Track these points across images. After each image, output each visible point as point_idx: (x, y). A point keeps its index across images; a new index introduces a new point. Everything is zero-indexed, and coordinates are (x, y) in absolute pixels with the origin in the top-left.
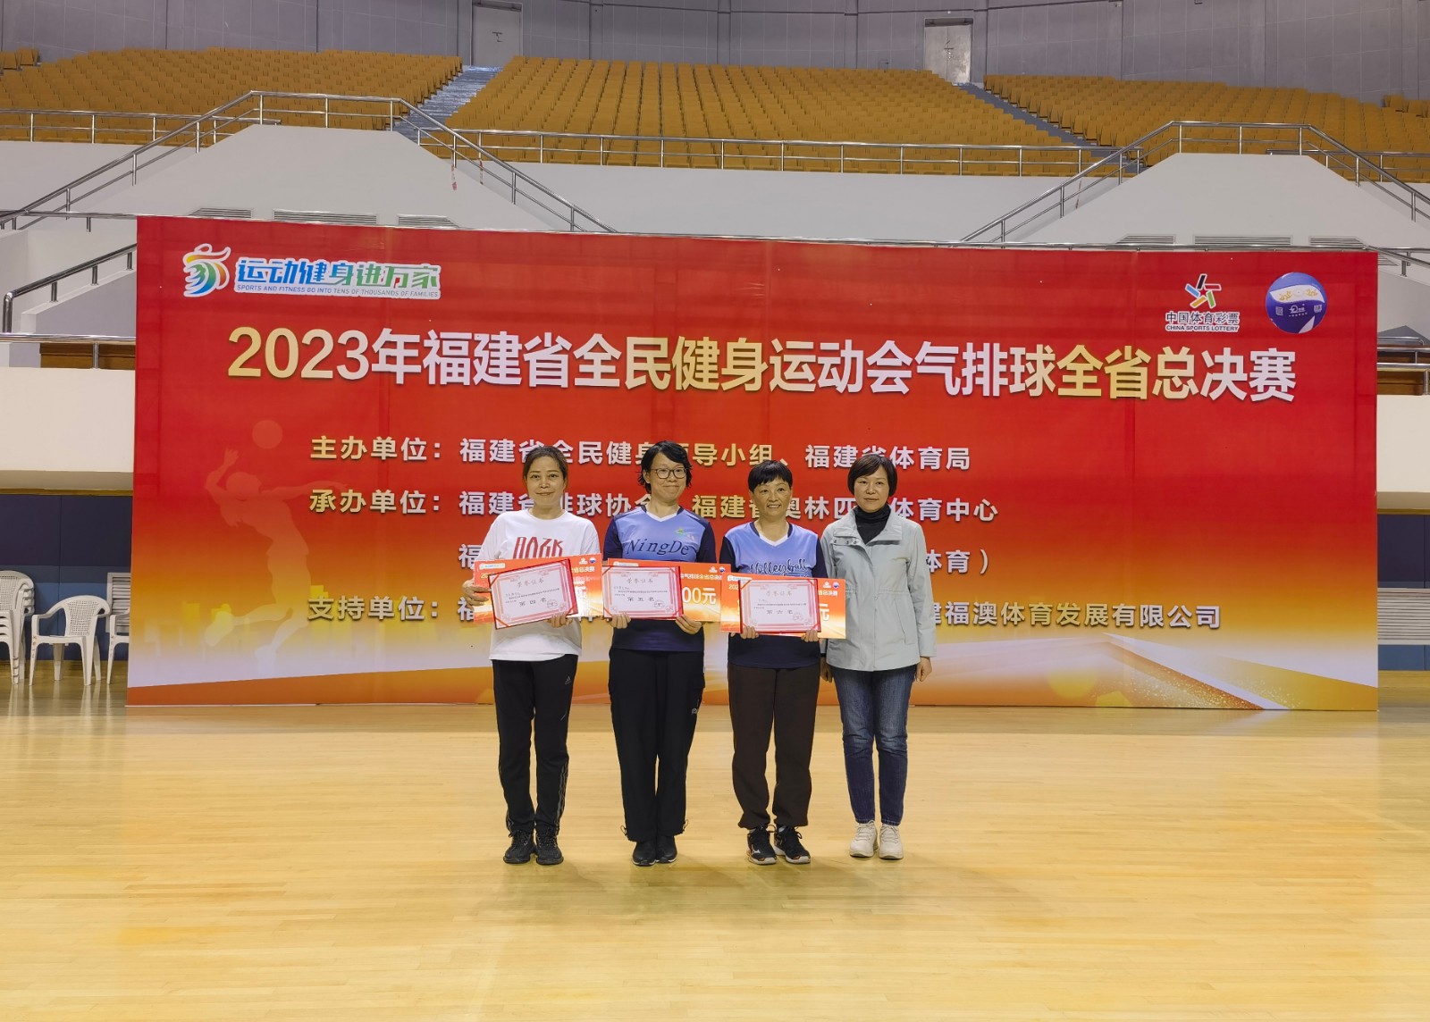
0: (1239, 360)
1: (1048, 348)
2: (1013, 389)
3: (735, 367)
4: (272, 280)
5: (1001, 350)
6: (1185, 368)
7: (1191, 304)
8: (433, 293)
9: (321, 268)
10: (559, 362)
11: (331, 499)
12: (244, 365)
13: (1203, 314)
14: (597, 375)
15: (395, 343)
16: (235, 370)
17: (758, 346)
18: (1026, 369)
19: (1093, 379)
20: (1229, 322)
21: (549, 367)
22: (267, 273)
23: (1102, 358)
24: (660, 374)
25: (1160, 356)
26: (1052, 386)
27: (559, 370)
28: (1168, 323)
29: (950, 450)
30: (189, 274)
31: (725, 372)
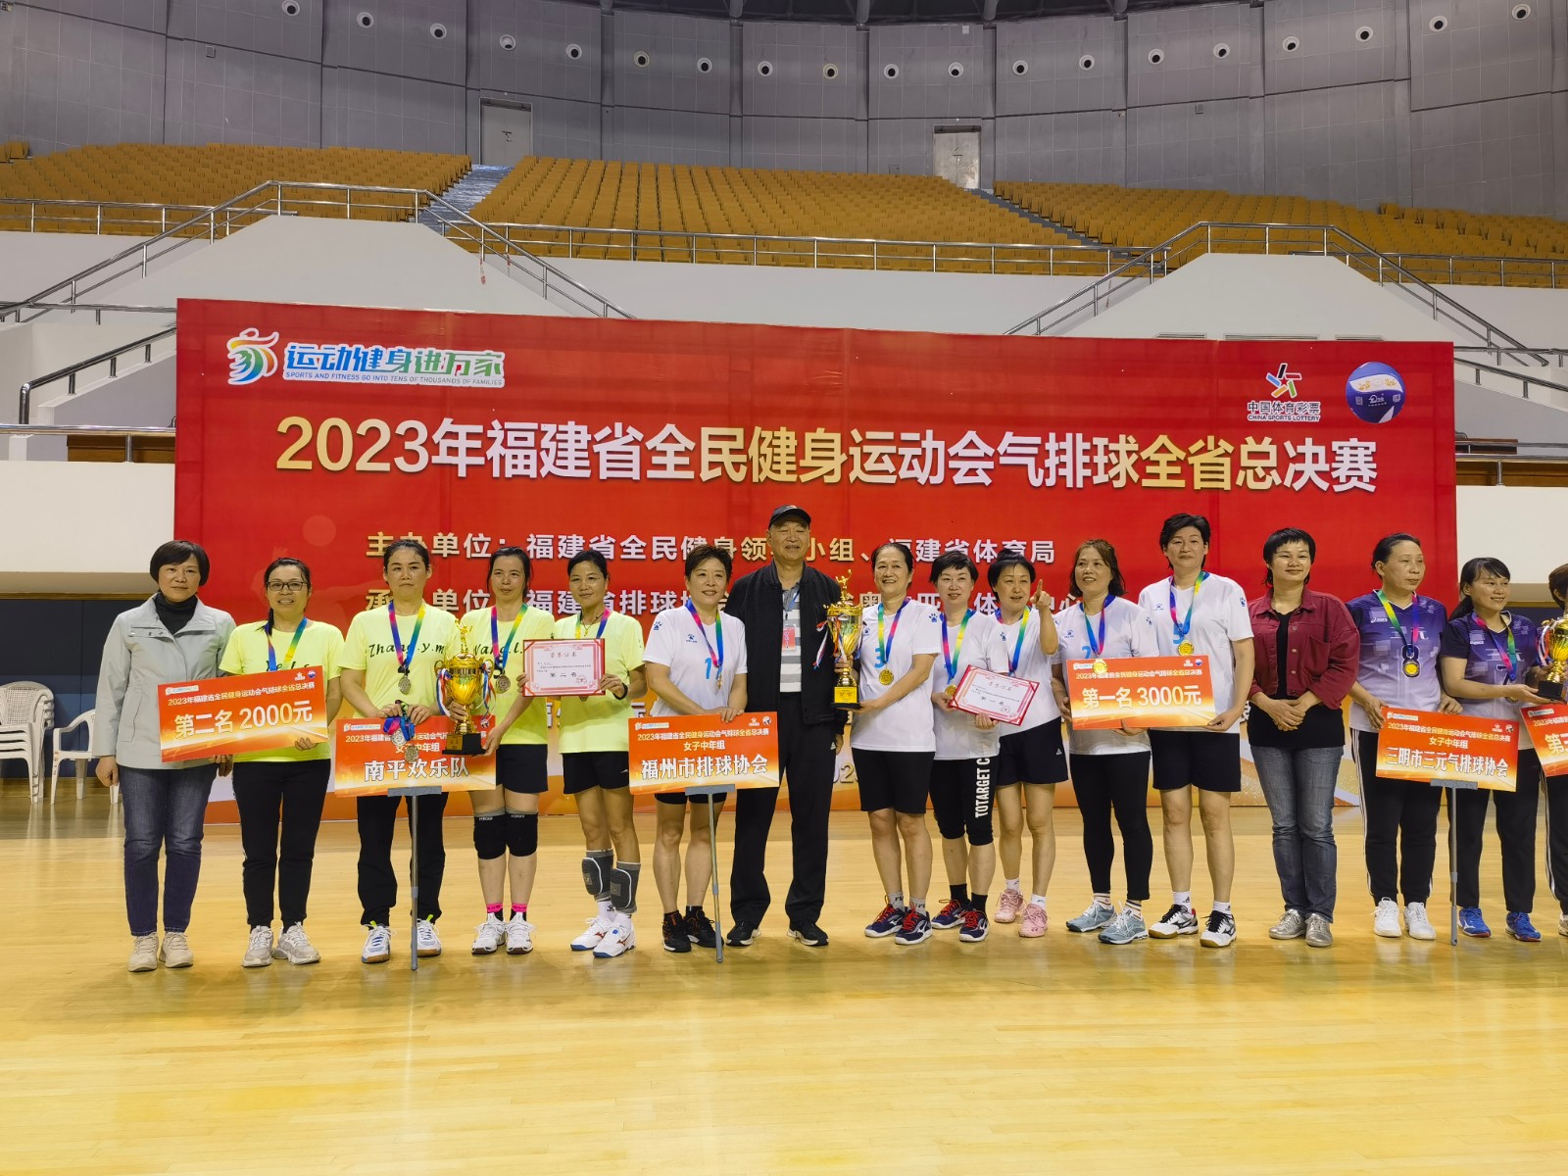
0: (1321, 450)
1: (1131, 439)
2: (1097, 480)
3: (813, 458)
4: (324, 367)
5: (1084, 440)
6: (1268, 458)
7: (1273, 394)
8: (497, 381)
9: (377, 355)
10: (631, 453)
12: (294, 458)
13: (1284, 404)
14: (670, 467)
15: (457, 434)
16: (284, 462)
17: (837, 437)
18: (1109, 459)
19: (1177, 470)
20: (1310, 412)
21: (619, 458)
22: (318, 359)
23: (1184, 447)
24: (736, 466)
25: (1243, 447)
26: (1135, 477)
27: (631, 461)
28: (1250, 412)
29: (1034, 543)
30: (233, 360)
31: (803, 463)
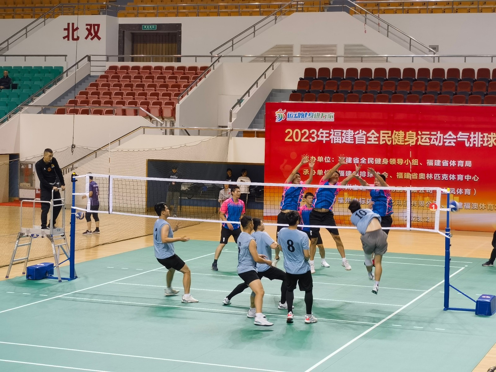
1: (494, 134)
2: (484, 145)
3: (409, 138)
4: (295, 117)
5: (481, 134)
8: (332, 120)
9: (306, 114)
10: (363, 137)
12: (289, 138)
14: (373, 141)
15: (323, 132)
16: (287, 140)
17: (415, 133)
18: (488, 139)
21: (361, 139)
24: (389, 140)
26: (495, 144)
29: (466, 161)
30: (277, 116)
31: (406, 140)
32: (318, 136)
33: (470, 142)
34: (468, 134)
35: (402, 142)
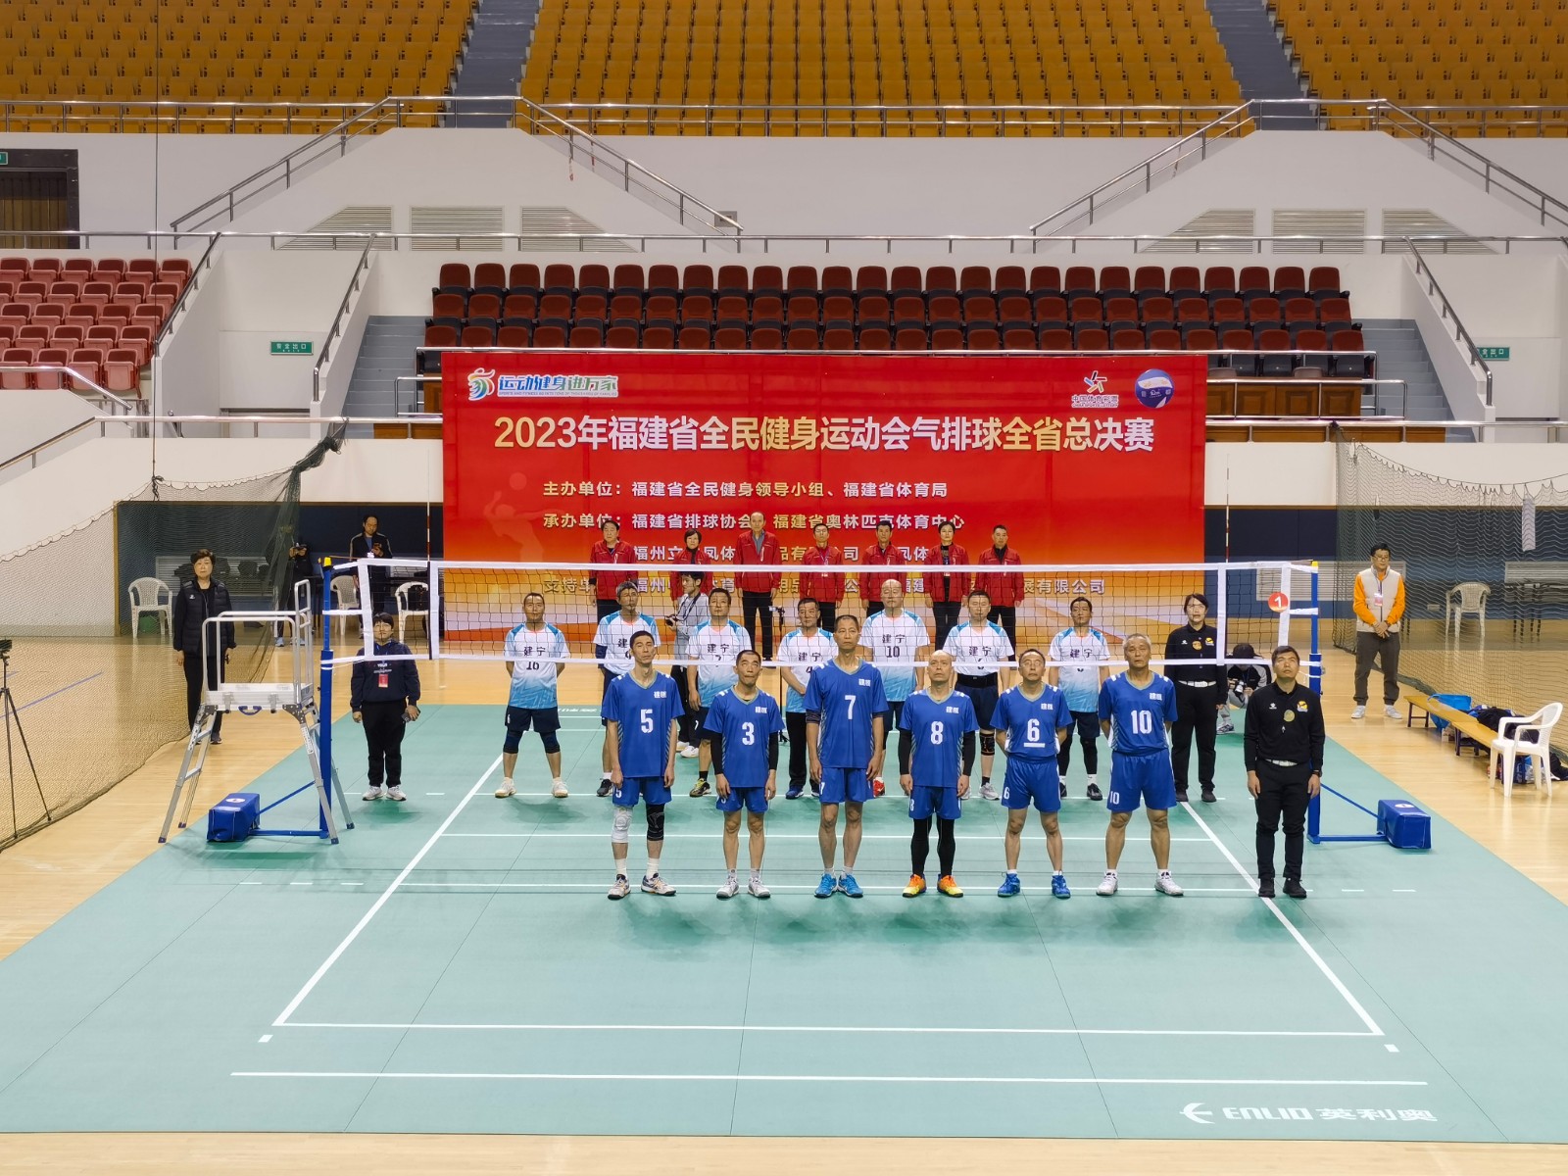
0: (1118, 425)
1: (997, 420)
2: (974, 446)
3: (799, 435)
4: (519, 388)
5: (967, 421)
6: (1084, 430)
8: (614, 393)
9: (547, 380)
10: (691, 434)
11: (556, 520)
12: (504, 440)
13: (1095, 397)
14: (714, 442)
15: (592, 424)
16: (499, 443)
18: (983, 433)
19: (1026, 438)
20: (1112, 401)
21: (684, 437)
22: (516, 384)
23: (1031, 423)
24: (753, 441)
25: (1068, 423)
26: (999, 443)
27: (691, 439)
28: (1073, 402)
29: (934, 485)
30: (471, 387)
31: (792, 438)
32: (578, 432)
33: (943, 440)
34: (937, 422)
35: (785, 444)
